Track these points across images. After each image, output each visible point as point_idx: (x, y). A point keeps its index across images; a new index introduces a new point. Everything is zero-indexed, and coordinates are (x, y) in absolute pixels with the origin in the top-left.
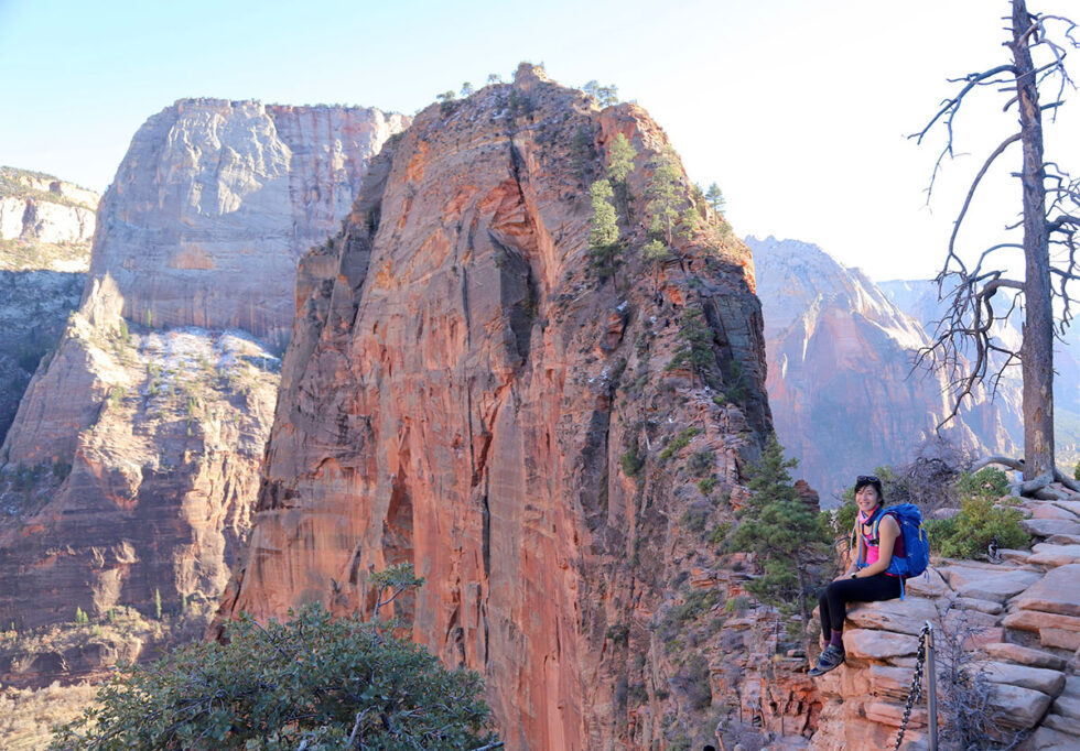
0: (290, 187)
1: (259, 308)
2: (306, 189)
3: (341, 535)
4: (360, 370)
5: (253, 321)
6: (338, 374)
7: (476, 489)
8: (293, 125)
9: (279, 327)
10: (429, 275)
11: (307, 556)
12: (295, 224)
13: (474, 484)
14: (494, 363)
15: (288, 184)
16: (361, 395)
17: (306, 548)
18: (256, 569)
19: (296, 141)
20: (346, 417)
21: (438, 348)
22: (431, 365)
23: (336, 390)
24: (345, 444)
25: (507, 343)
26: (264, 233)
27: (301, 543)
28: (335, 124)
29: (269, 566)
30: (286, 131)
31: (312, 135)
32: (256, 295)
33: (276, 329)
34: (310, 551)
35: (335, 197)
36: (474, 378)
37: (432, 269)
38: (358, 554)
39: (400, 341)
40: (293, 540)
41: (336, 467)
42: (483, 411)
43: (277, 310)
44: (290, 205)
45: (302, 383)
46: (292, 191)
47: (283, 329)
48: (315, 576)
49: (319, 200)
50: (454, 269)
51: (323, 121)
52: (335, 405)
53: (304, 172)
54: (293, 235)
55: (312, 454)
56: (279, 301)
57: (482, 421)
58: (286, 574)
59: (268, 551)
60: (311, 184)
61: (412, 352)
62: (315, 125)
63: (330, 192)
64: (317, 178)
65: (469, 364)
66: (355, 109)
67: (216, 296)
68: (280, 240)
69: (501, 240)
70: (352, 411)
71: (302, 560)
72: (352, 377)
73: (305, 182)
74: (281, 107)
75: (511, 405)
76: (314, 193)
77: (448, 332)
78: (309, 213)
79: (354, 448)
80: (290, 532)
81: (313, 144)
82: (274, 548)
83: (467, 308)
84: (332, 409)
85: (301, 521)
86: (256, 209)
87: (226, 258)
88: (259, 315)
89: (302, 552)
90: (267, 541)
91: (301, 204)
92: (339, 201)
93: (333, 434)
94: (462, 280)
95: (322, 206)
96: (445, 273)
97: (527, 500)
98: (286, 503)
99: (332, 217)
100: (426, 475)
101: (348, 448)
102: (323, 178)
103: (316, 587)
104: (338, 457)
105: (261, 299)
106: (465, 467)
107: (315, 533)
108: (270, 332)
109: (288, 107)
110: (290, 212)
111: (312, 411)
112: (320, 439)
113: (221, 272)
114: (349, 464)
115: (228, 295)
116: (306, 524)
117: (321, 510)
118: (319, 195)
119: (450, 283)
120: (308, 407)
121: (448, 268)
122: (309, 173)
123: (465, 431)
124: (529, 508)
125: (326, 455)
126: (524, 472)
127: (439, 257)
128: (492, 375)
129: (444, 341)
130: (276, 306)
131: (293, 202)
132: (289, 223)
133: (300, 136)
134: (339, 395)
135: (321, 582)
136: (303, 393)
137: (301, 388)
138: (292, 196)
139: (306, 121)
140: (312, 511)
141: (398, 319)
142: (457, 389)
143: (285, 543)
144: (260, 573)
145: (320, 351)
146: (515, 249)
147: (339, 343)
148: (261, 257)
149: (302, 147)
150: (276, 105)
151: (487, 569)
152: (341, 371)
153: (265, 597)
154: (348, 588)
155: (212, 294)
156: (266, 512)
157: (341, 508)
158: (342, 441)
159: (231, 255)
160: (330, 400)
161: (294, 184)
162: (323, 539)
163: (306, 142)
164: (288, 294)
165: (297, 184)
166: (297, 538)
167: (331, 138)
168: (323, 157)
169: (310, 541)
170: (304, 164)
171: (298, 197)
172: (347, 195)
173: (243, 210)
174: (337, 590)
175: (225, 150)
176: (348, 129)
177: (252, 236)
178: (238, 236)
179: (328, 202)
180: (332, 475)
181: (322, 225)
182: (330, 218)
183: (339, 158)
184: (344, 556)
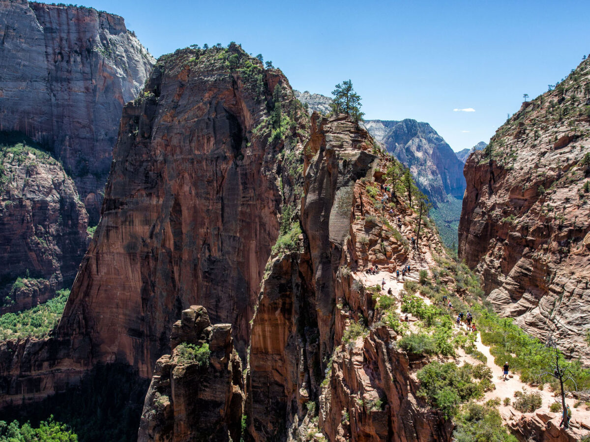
0: (46, 52)
1: (30, 120)
2: (55, 54)
3: (146, 220)
4: (155, 154)
5: (27, 128)
6: (144, 155)
7: (218, 195)
8: (46, 15)
9: (42, 132)
10: (196, 120)
11: (130, 228)
12: (49, 74)
13: (217, 194)
14: (226, 152)
15: (45, 50)
16: (155, 164)
17: (130, 225)
18: (105, 235)
19: (48, 25)
20: (148, 173)
21: (200, 146)
22: (197, 152)
23: (143, 162)
24: (148, 183)
25: (232, 146)
26: (32, 78)
27: (127, 223)
28: (70, 17)
29: (112, 233)
30: (42, 18)
31: (57, 22)
32: (28, 113)
33: (40, 133)
34: (132, 227)
35: (72, 59)
36: (218, 157)
37: (197, 117)
38: (154, 226)
39: (180, 143)
40: (124, 222)
41: (144, 193)
42: (222, 168)
43: (41, 123)
44: (46, 63)
45: (127, 158)
46: (47, 54)
47: (44, 133)
48: (134, 236)
49: (62, 61)
50: (209, 119)
51: (64, 15)
52: (143, 168)
53: (54, 44)
54: (48, 80)
55: (132, 187)
56: (41, 117)
57: (221, 172)
58: (120, 236)
59: (112, 227)
60: (57, 51)
61: (187, 147)
62: (59, 16)
63: (70, 57)
64: (61, 47)
65: (216, 152)
66: (82, 8)
67: (6, 112)
68: (41, 83)
69: (227, 109)
70: (151, 171)
71: (128, 230)
72: (151, 156)
73: (54, 50)
74: (39, 4)
75: (234, 166)
76: (59, 56)
77: (206, 141)
78: (58, 68)
79: (152, 185)
80: (122, 219)
81: (58, 27)
82: (114, 225)
83: (215, 133)
84: (142, 169)
85: (128, 214)
86: (27, 63)
87: (11, 91)
88: (30, 124)
89: (128, 227)
90: (111, 223)
91: (52, 62)
92: (74, 62)
93: (142, 180)
94: (212, 124)
95: (64, 64)
96: (204, 119)
97: (242, 195)
98: (121, 207)
99: (71, 71)
100: (193, 192)
101: (149, 185)
102: (64, 48)
103: (134, 241)
104: (145, 188)
105: (32, 116)
106: (213, 188)
107: (134, 219)
108: (37, 135)
109: (43, 4)
110: (46, 67)
111: (132, 170)
112: (136, 182)
113: (8, 99)
114: (150, 191)
115: (13, 112)
116: (130, 216)
117: (137, 209)
118: (62, 58)
119: (207, 123)
120: (131, 168)
121: (206, 118)
122: (56, 44)
123: (214, 175)
124: (244, 197)
125: (139, 187)
126: (241, 187)
127: (201, 113)
128: (226, 156)
129: (204, 144)
130: (40, 120)
131: (48, 61)
132: (45, 73)
133: (51, 22)
134: (145, 164)
135: (137, 239)
136: (128, 163)
137: (127, 161)
138: (47, 58)
139: (54, 14)
140: (133, 210)
141: (178, 135)
142: (210, 161)
143: (120, 223)
144: (108, 236)
145: (135, 146)
146: (232, 113)
147: (144, 143)
148: (31, 92)
149: (52, 29)
150: (35, 2)
151: (222, 221)
152: (145, 154)
153: (109, 246)
154: (149, 240)
155: (4, 112)
156: (111, 211)
157: (147, 209)
158: (146, 182)
159: (14, 90)
160: (140, 166)
161: (48, 50)
162: (137, 221)
163: (54, 26)
164: (46, 113)
165: (50, 50)
166: (125, 221)
167: (68, 24)
168: (64, 35)
169: (132, 222)
170: (53, 39)
171: (51, 58)
172: (79, 59)
173: (19, 64)
174: (144, 241)
175: (7, 27)
176: (78, 20)
177: (23, 78)
178: (17, 79)
179: (68, 62)
180: (142, 196)
181: (65, 75)
182: (69, 72)
183: (73, 37)
184: (147, 227)
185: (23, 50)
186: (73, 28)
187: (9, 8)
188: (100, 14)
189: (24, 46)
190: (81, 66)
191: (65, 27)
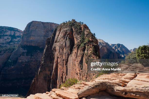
3: (49, 70)
5: (39, 46)
10: (61, 42)
11: (45, 72)
12: (44, 35)
13: (66, 65)
27: (45, 70)
30: (44, 25)
32: (39, 43)
33: (41, 46)
35: (49, 32)
36: (66, 53)
42: (67, 56)
43: (42, 44)
48: (46, 74)
51: (48, 24)
52: (50, 55)
57: (67, 58)
58: (43, 74)
64: (47, 30)
65: (66, 51)
68: (42, 37)
74: (44, 22)
77: (63, 48)
83: (66, 45)
87: (36, 38)
93: (49, 58)
94: (65, 42)
95: (47, 33)
96: (63, 41)
103: (46, 76)
104: (50, 61)
113: (36, 40)
115: (36, 43)
122: (46, 30)
123: (65, 59)
124: (72, 67)
125: (48, 61)
126: (72, 63)
128: (68, 53)
139: (46, 24)
140: (46, 67)
141: (57, 46)
142: (64, 54)
153: (40, 76)
157: (50, 67)
163: (46, 26)
165: (45, 31)
166: (44, 70)
167: (49, 26)
168: (48, 28)
169: (46, 70)
170: (46, 29)
171: (45, 32)
172: (50, 32)
173: (39, 33)
174: (48, 76)
175: (37, 27)
176: (51, 25)
177: (39, 36)
178: (38, 36)
179: (48, 33)
180: (49, 63)
181: (47, 35)
182: (48, 35)
183: (50, 28)
184: (49, 72)
185: (40, 31)
186: (50, 26)
187: (38, 23)
188: (55, 24)
189: (40, 30)
190: (50, 34)
191: (48, 26)
